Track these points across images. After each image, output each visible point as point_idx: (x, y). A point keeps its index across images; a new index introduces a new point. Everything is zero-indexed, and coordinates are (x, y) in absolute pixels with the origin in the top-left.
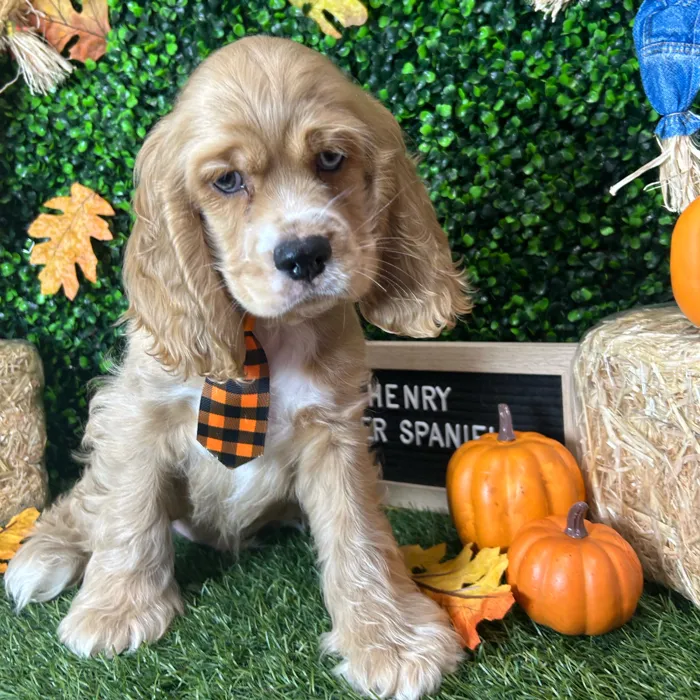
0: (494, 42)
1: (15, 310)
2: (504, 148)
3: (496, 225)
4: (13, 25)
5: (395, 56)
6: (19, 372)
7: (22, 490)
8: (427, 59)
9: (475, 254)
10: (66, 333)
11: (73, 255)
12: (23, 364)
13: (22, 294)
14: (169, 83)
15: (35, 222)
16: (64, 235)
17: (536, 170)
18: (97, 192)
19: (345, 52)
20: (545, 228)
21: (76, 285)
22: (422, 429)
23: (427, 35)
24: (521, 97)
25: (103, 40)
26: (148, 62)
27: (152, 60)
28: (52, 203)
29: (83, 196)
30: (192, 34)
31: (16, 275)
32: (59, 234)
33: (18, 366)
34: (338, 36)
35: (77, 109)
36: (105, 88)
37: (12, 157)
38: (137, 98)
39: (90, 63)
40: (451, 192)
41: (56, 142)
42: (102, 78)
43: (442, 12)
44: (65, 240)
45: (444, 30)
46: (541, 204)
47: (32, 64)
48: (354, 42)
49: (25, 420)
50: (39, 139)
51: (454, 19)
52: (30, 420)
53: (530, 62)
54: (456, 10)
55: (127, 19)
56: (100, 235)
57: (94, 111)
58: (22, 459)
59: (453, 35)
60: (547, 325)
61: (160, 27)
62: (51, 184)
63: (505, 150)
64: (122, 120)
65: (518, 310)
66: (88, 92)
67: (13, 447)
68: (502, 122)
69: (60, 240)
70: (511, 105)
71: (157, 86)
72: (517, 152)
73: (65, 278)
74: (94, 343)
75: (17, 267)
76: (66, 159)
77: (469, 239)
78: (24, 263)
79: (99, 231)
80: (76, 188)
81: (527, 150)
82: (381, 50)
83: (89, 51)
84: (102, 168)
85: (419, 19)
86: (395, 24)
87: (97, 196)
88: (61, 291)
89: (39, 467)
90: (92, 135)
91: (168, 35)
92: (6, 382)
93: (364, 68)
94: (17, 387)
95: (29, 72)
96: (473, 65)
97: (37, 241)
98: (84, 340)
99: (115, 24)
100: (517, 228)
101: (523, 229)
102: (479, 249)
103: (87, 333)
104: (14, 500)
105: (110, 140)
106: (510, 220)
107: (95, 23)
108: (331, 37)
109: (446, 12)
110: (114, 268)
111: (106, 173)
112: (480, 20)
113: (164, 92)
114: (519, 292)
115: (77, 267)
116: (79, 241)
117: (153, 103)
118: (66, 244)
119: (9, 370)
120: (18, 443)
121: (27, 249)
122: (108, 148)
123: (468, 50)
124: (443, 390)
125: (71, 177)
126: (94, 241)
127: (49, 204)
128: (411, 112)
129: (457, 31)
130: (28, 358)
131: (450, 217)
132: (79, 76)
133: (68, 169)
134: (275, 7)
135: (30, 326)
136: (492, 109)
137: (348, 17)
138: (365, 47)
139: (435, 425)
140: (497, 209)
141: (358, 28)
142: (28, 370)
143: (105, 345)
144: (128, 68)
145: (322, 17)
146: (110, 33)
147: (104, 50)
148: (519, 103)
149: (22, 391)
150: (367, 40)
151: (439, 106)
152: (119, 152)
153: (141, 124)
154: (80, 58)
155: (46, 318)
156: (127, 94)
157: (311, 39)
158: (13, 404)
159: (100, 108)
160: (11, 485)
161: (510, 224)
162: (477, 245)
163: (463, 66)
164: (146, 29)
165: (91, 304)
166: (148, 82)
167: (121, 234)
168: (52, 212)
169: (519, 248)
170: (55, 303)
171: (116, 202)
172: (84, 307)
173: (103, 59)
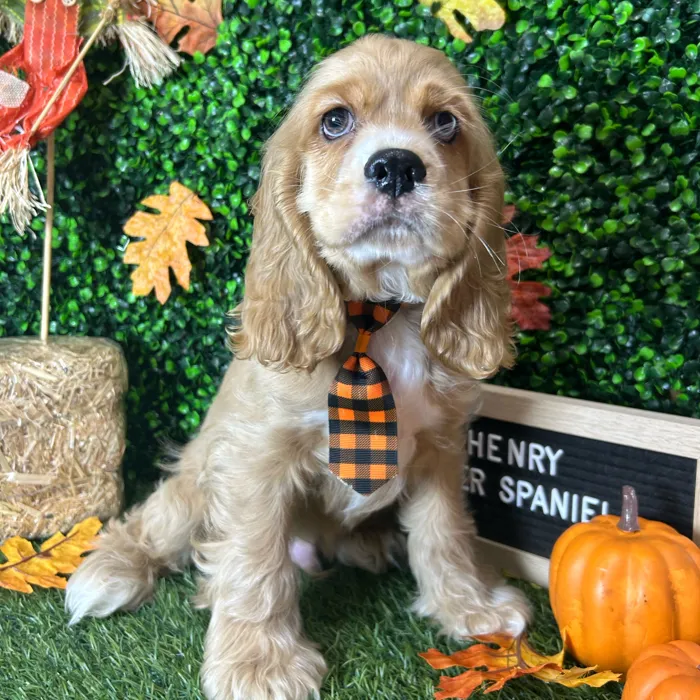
0: (650, 55)
1: (105, 306)
2: (649, 179)
3: (631, 266)
4: (123, 14)
5: (532, 67)
6: (103, 377)
7: (98, 497)
8: (569, 72)
9: (602, 296)
10: (155, 334)
11: (167, 259)
12: (107, 369)
13: (113, 290)
14: (278, 83)
15: (132, 219)
16: (159, 236)
17: (684, 207)
18: (197, 192)
19: (474, 58)
20: (688, 274)
21: (168, 289)
22: (525, 490)
23: (572, 44)
24: (676, 121)
25: (213, 32)
26: (259, 58)
27: (263, 57)
28: (150, 201)
29: (181, 196)
30: (308, 30)
31: (108, 272)
32: (155, 234)
33: (103, 371)
34: (468, 40)
35: (182, 104)
36: (212, 84)
37: (113, 149)
38: (245, 97)
39: (198, 56)
40: (582, 225)
41: (158, 137)
42: (210, 71)
43: (592, 18)
44: (160, 242)
45: (592, 39)
46: (687, 248)
47: (140, 55)
48: (486, 47)
49: (105, 426)
50: (141, 132)
51: (607, 27)
52: (110, 427)
53: (691, 82)
54: (610, 17)
55: (241, 10)
56: (196, 240)
57: (199, 107)
58: (99, 467)
59: (603, 47)
60: (678, 385)
61: (275, 22)
62: (150, 180)
63: (651, 182)
64: (227, 119)
65: (645, 365)
66: (194, 86)
67: (92, 453)
68: (650, 149)
69: (156, 241)
70: (663, 131)
71: (266, 84)
72: (665, 185)
73: (157, 281)
74: (182, 348)
75: (111, 263)
76: (167, 156)
77: (597, 279)
78: (118, 259)
79: (195, 235)
80: (175, 187)
81: (676, 183)
82: (516, 59)
83: (199, 43)
84: (203, 169)
85: (565, 25)
86: (535, 30)
87: (196, 198)
88: (153, 293)
89: (115, 475)
90: (195, 133)
91: (282, 30)
92: (89, 386)
93: (494, 78)
94: (100, 393)
95: (136, 64)
96: (623, 81)
97: (133, 239)
98: (172, 344)
99: (227, 15)
100: (656, 272)
101: (662, 274)
102: (608, 291)
103: (176, 337)
104: (89, 507)
105: (213, 140)
106: (648, 262)
107: (207, 13)
108: (460, 40)
109: (597, 18)
110: (208, 274)
111: (206, 174)
112: (636, 29)
113: (273, 91)
114: (649, 344)
115: (171, 270)
116: (174, 244)
117: (260, 103)
118: (161, 246)
119: (94, 374)
120: (96, 450)
121: (122, 246)
122: (210, 148)
123: (618, 64)
124: (554, 451)
125: (171, 175)
126: (189, 245)
127: (146, 202)
128: (544, 131)
129: (608, 41)
130: (113, 362)
131: (578, 252)
132: (186, 68)
133: (168, 166)
134: (400, 5)
135: (119, 324)
136: (639, 134)
137: (482, 20)
138: (498, 54)
140: (633, 248)
141: (492, 32)
142: (112, 375)
143: (192, 352)
144: (237, 63)
145: (452, 17)
146: (222, 23)
147: (214, 42)
148: (673, 128)
149: (104, 397)
150: (501, 46)
151: (577, 126)
152: (222, 153)
153: (247, 126)
154: (189, 50)
155: (136, 317)
156: (235, 92)
157: (438, 41)
158: (95, 409)
159: (205, 105)
160: (87, 491)
161: (647, 267)
162: (607, 286)
163: (610, 81)
164: (259, 23)
165: (182, 308)
166: (257, 80)
167: (218, 240)
168: (149, 210)
169: (654, 295)
170: (146, 304)
171: (215, 205)
172: (174, 310)
173: (213, 52)
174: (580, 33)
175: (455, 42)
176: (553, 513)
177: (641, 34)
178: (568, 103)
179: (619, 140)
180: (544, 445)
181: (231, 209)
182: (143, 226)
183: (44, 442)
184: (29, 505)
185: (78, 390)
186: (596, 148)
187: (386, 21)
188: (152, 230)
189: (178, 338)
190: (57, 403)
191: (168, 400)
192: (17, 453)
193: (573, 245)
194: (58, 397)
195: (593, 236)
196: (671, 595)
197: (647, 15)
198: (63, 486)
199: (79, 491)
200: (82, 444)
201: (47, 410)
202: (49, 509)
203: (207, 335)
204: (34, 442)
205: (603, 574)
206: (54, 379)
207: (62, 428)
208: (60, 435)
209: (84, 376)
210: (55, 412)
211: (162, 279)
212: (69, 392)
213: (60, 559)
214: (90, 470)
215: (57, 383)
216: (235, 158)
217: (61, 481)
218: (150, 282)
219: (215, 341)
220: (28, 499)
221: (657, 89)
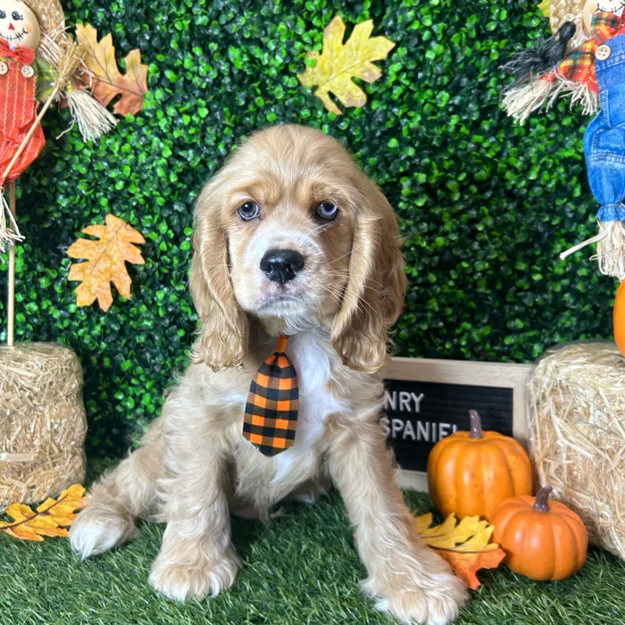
4: (72, 84)
5: (384, 133)
6: (69, 372)
8: (409, 137)
11: (108, 275)
18: (129, 222)
23: (410, 118)
32: (96, 256)
34: (339, 112)
39: (130, 117)
40: (422, 241)
43: (422, 101)
45: (424, 116)
48: (351, 118)
50: (81, 176)
54: (434, 101)
56: (134, 260)
57: (131, 157)
62: (87, 213)
67: (64, 433)
68: (463, 188)
69: (97, 261)
71: (187, 140)
75: (53, 281)
77: (432, 278)
80: (110, 218)
82: (373, 128)
83: (129, 107)
84: (134, 204)
85: (405, 105)
89: (81, 450)
91: (200, 101)
94: (67, 384)
96: (444, 145)
98: (108, 344)
103: (111, 338)
105: (143, 181)
109: (426, 102)
113: (193, 146)
116: (115, 264)
118: (102, 265)
119: (62, 369)
120: (67, 430)
123: (440, 132)
126: (128, 264)
133: (104, 202)
136: (456, 179)
138: (360, 123)
139: (409, 422)
142: (74, 370)
145: (327, 97)
151: (416, 174)
154: (122, 112)
156: (162, 145)
158: (64, 398)
159: (136, 155)
165: (116, 314)
170: (85, 312)
173: (140, 114)
174: (414, 110)
175: (329, 114)
176: (419, 438)
177: (453, 113)
178: (409, 158)
179: (442, 183)
180: (410, 392)
181: (159, 234)
182: (85, 250)
183: (26, 427)
184: (17, 479)
185: (51, 383)
186: (427, 189)
187: (280, 97)
188: (92, 253)
189: (113, 339)
190: (36, 395)
191: (106, 390)
192: (5, 437)
193: (416, 255)
194: (37, 390)
195: (430, 249)
196: (509, 471)
197: (457, 100)
198: (42, 462)
199: (54, 465)
200: (56, 426)
201: (29, 401)
202: (32, 481)
203: (139, 334)
204: (20, 428)
205: (468, 465)
206: (33, 375)
207: (40, 414)
208: (39, 420)
209: (55, 372)
210: (35, 402)
211: (105, 291)
212: (45, 385)
213: (58, 516)
214: (62, 447)
215: (36, 379)
216: (162, 196)
217: (41, 457)
218: (92, 294)
219: (146, 340)
220: (16, 475)
221: (465, 149)
